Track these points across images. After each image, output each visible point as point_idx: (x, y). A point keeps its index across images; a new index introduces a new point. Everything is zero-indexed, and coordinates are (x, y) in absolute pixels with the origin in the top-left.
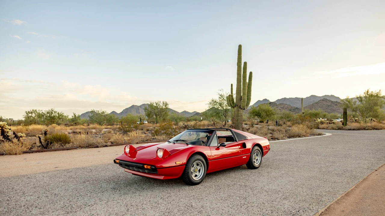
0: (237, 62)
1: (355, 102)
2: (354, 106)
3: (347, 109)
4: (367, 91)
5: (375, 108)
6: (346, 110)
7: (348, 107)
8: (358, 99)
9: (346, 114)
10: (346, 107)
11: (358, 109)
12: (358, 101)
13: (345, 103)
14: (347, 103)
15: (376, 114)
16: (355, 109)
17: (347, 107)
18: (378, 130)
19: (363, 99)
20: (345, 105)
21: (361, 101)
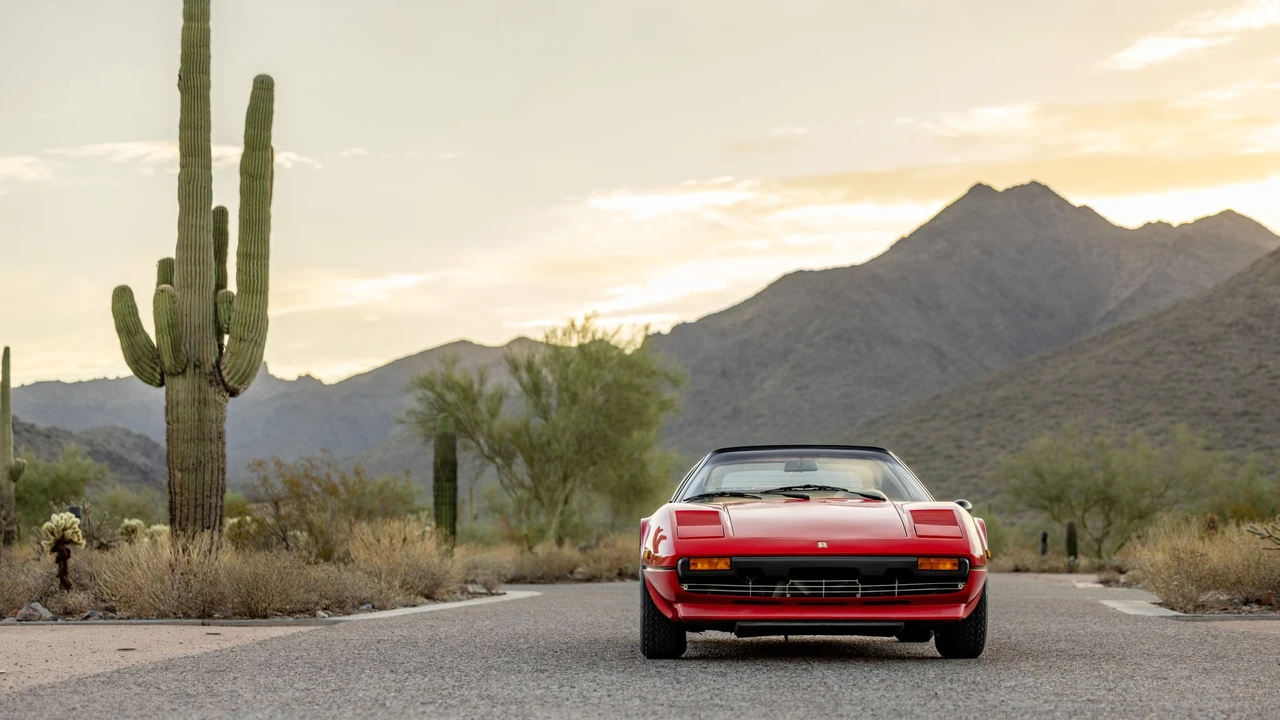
0: (177, 65)
2: (497, 425)
3: (459, 444)
5: (636, 435)
6: (454, 450)
7: (468, 429)
9: (454, 479)
10: (451, 429)
12: (518, 387)
13: (441, 397)
14: (451, 397)
17: (455, 429)
19: (546, 377)
20: (442, 415)
21: (535, 389)
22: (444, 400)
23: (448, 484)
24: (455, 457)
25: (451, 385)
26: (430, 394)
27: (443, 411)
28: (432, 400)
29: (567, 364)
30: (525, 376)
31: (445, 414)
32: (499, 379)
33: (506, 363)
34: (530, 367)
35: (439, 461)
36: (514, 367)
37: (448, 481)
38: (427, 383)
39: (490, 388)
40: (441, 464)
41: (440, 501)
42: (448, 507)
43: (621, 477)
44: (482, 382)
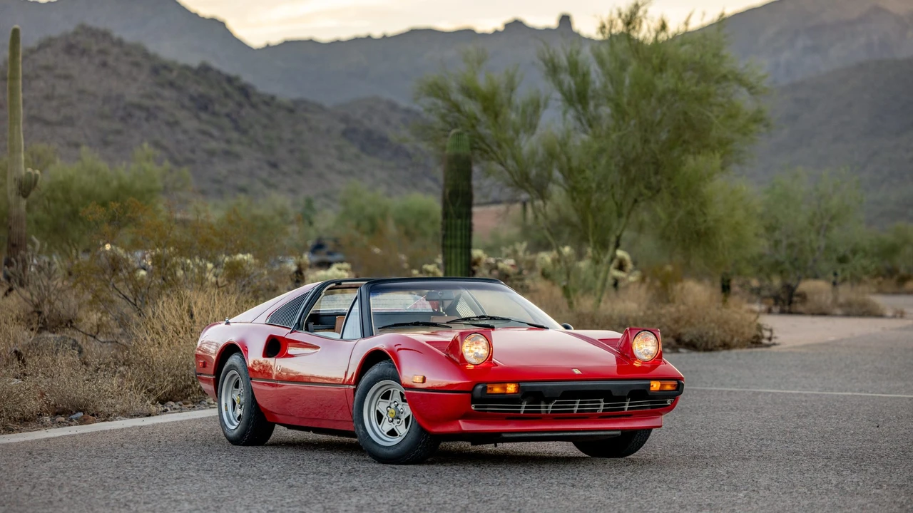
1: (536, 106)
2: (528, 144)
3: (476, 169)
4: (625, 10)
5: (692, 163)
6: (468, 176)
7: (482, 149)
8: (560, 85)
10: (464, 150)
11: (557, 174)
12: (558, 95)
13: (456, 107)
14: (472, 107)
15: (691, 213)
16: (533, 172)
17: (473, 148)
18: (707, 349)
19: (594, 83)
20: (454, 131)
21: (579, 98)
22: (459, 111)
23: (459, 221)
24: (470, 186)
25: (469, 92)
26: (440, 102)
27: (456, 126)
28: (443, 111)
29: (623, 66)
30: (567, 80)
31: (459, 130)
32: (534, 84)
33: (541, 63)
34: (574, 68)
35: (448, 191)
36: (553, 69)
37: (459, 216)
38: (438, 90)
39: (522, 95)
40: (450, 194)
41: (448, 243)
42: (459, 251)
43: (671, 216)
44: (511, 88)
